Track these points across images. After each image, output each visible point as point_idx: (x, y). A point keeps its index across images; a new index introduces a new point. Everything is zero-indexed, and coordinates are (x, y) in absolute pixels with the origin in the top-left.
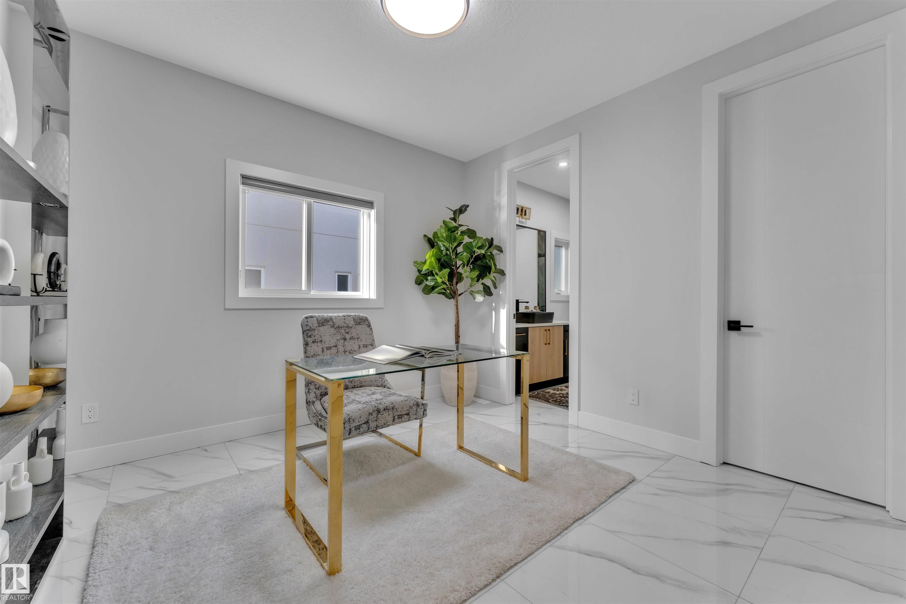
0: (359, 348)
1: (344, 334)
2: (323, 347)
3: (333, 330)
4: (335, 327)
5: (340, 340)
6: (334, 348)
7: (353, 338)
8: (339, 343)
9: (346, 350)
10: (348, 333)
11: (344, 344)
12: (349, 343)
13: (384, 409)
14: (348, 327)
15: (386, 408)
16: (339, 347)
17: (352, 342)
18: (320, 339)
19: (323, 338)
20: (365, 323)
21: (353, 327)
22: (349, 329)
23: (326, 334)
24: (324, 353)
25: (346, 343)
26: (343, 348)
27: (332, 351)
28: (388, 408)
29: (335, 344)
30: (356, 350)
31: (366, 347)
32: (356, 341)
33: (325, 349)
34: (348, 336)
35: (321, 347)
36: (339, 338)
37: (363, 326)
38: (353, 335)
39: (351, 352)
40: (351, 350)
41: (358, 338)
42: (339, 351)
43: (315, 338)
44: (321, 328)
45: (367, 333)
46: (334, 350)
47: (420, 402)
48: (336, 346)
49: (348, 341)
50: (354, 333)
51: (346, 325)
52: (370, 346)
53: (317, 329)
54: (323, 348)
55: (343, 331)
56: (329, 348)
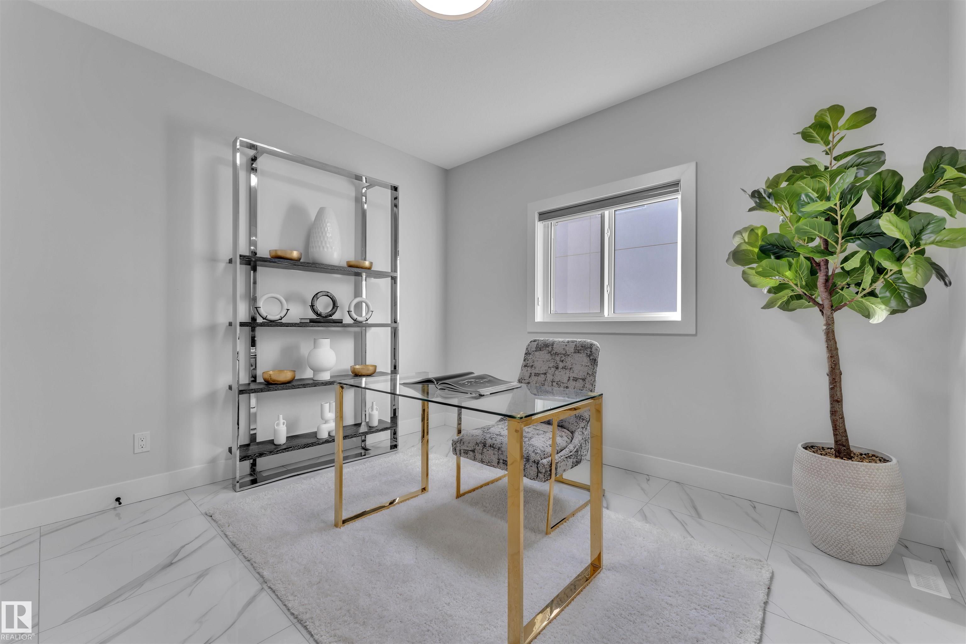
0: (569, 380)
1: (558, 362)
2: (532, 372)
3: (548, 356)
4: (552, 353)
5: (552, 368)
6: (543, 375)
7: (566, 367)
8: (550, 371)
9: (554, 380)
10: (562, 361)
11: (554, 372)
12: (560, 373)
13: (490, 445)
14: (566, 355)
15: (492, 445)
16: (548, 375)
17: (563, 372)
18: (532, 364)
19: (536, 364)
20: (586, 352)
21: (571, 356)
22: (565, 357)
23: (540, 360)
24: (530, 378)
25: (557, 372)
26: (552, 377)
27: (539, 378)
28: (494, 446)
29: (545, 372)
30: (564, 382)
31: (576, 381)
32: (568, 372)
33: (533, 374)
34: (561, 365)
35: (529, 372)
36: (551, 365)
37: (581, 355)
38: (567, 365)
39: (559, 383)
40: (560, 381)
41: (571, 369)
42: (546, 380)
43: (528, 362)
44: (537, 353)
45: (583, 363)
46: (542, 378)
47: (532, 457)
48: (545, 374)
49: (559, 371)
50: (569, 362)
51: (564, 352)
52: (581, 381)
53: (532, 354)
54: (531, 374)
55: (558, 358)
56: (537, 375)
